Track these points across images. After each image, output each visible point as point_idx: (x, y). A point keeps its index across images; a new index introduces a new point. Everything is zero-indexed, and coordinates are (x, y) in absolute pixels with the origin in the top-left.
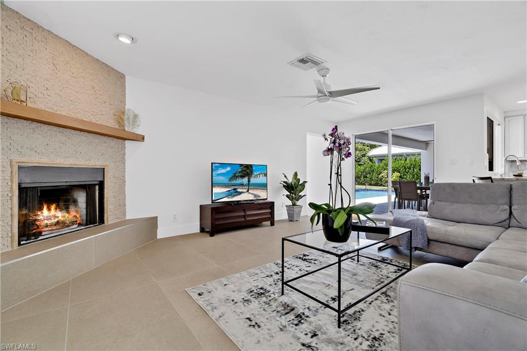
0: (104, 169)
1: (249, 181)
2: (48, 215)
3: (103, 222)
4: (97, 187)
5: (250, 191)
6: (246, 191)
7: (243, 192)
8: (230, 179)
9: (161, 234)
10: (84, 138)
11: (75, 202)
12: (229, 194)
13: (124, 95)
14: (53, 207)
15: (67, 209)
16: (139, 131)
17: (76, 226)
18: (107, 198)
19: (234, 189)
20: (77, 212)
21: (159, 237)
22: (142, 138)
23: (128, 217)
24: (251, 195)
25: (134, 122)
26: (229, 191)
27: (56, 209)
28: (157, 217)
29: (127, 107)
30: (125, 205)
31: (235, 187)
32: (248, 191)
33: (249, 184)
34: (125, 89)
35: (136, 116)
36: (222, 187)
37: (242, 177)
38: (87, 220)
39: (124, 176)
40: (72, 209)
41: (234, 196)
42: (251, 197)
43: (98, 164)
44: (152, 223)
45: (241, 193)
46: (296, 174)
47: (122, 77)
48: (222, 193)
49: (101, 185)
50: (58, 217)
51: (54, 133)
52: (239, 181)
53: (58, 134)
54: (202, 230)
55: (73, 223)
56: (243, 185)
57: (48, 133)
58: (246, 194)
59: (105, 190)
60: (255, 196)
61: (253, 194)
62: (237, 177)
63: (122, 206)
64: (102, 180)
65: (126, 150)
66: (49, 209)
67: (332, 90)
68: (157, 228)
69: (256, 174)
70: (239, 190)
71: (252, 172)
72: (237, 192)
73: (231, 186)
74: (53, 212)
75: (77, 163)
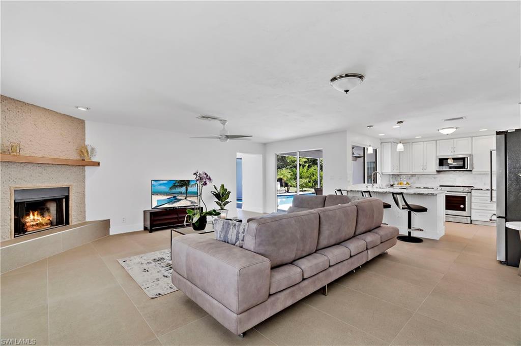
0: (69, 187)
1: (187, 190)
2: (33, 218)
3: (68, 224)
4: (64, 200)
5: (187, 199)
6: (184, 198)
7: (182, 199)
8: (171, 188)
9: (113, 231)
10: (55, 168)
11: (48, 210)
12: (170, 201)
13: (84, 135)
14: (36, 213)
15: (42, 215)
16: (94, 159)
17: (49, 226)
18: (71, 207)
19: (174, 197)
20: (50, 216)
21: (111, 234)
22: (98, 164)
23: (87, 220)
24: (188, 202)
25: (92, 153)
26: (170, 198)
27: (38, 214)
28: (109, 220)
29: (87, 143)
30: (85, 212)
31: (175, 195)
32: (186, 198)
33: (186, 192)
34: (85, 130)
35: (93, 149)
36: (164, 195)
37: (181, 186)
38: (57, 222)
39: (84, 192)
40: (46, 214)
41: (174, 202)
42: (189, 204)
43: (65, 185)
44: (106, 224)
45: (180, 200)
46: (223, 186)
47: (82, 122)
48: (164, 200)
49: (67, 198)
50: (39, 220)
51: (36, 167)
52: (178, 190)
53: (38, 168)
54: (145, 229)
55: (47, 224)
56: (181, 193)
57: (32, 168)
58: (185, 200)
59: (70, 202)
60: (192, 203)
61: (190, 201)
62: (176, 186)
63: (83, 212)
64: (67, 195)
65: (86, 173)
66: (34, 215)
67: (229, 134)
68: (110, 227)
69: (192, 184)
70: (178, 198)
71: (189, 182)
72: (176, 199)
73: (171, 194)
74: (36, 217)
75: (50, 185)
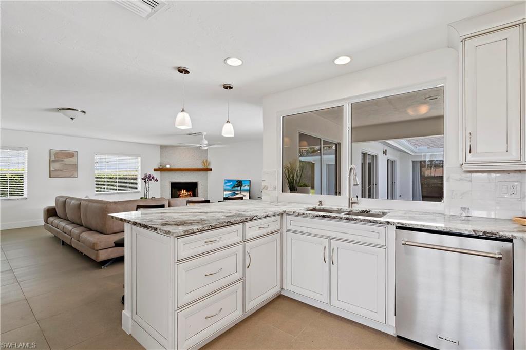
0: (197, 182)
8: (232, 188)
12: (232, 195)
25: (210, 164)
26: (232, 193)
32: (240, 193)
33: (241, 190)
36: (229, 191)
37: (238, 187)
45: (237, 194)
48: (229, 194)
52: (236, 189)
59: (198, 190)
60: (244, 195)
61: (242, 195)
62: (235, 187)
71: (242, 184)
73: (233, 191)
